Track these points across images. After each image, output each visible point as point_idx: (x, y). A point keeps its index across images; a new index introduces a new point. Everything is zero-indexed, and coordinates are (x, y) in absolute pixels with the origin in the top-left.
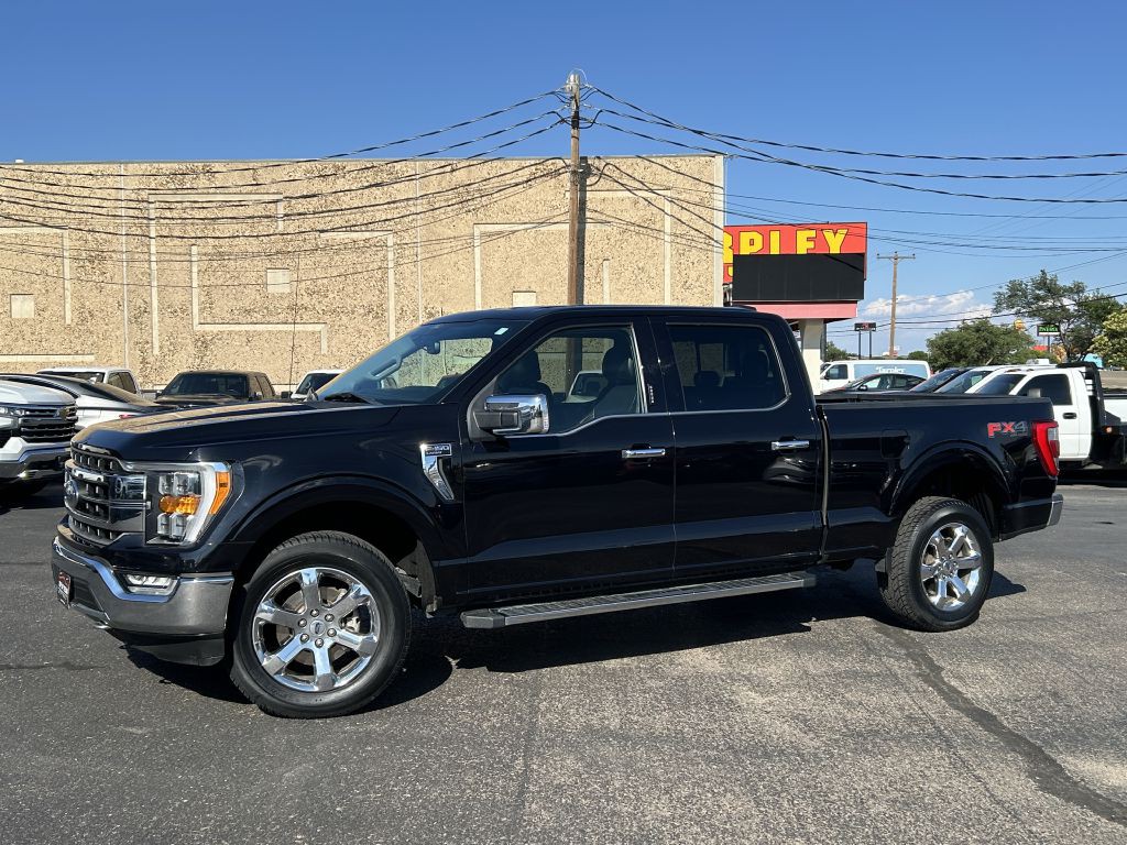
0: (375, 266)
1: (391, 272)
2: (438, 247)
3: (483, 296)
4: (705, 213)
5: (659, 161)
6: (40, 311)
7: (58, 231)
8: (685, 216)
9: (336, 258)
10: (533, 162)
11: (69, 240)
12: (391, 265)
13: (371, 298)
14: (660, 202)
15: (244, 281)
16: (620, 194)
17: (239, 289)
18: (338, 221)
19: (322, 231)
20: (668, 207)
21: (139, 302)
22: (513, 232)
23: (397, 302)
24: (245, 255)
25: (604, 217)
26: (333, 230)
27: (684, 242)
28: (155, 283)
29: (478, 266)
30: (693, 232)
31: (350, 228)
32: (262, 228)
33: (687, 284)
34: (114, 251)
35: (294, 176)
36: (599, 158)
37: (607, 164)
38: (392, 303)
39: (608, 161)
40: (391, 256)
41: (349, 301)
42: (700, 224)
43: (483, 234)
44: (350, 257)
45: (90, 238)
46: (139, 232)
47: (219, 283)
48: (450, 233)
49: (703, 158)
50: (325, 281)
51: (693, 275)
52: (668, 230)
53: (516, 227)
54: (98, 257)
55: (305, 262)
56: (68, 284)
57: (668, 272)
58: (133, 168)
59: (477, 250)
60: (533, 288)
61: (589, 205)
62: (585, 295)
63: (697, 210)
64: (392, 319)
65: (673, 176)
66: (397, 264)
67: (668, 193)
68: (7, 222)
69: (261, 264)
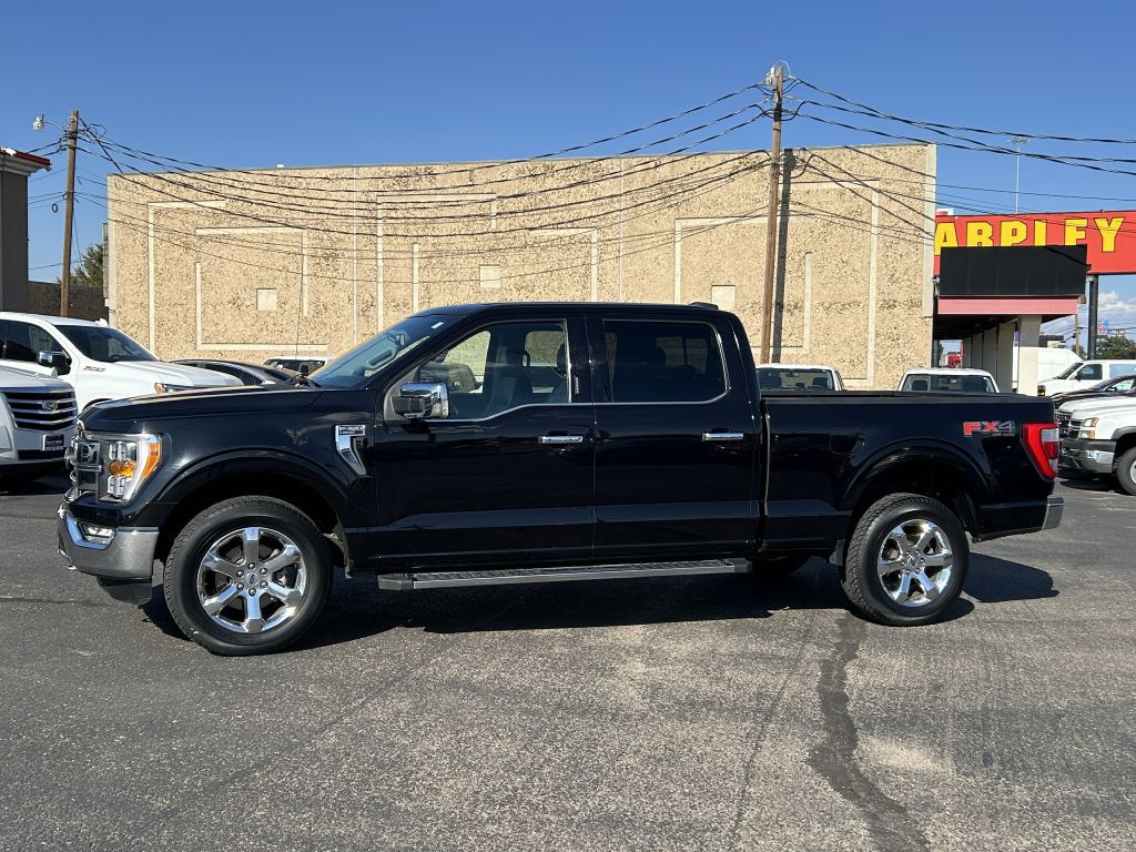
0: (580, 262)
1: (594, 268)
2: (639, 243)
3: (682, 291)
4: (915, 204)
5: (867, 151)
6: (282, 303)
7: (298, 230)
8: (894, 207)
9: (543, 255)
10: (736, 156)
11: (307, 239)
12: (594, 261)
13: (574, 293)
14: (867, 193)
15: (459, 277)
16: (825, 186)
17: (454, 284)
18: (546, 218)
19: (531, 229)
20: (876, 198)
21: (367, 297)
22: (714, 227)
23: (599, 296)
24: (460, 252)
25: (807, 210)
26: (541, 227)
27: (892, 233)
28: (381, 279)
29: (678, 261)
30: (902, 224)
31: (557, 225)
32: (477, 226)
33: (894, 279)
34: (345, 249)
35: (507, 176)
36: (804, 149)
37: (813, 155)
38: (595, 298)
39: (814, 152)
40: (594, 252)
42: (909, 215)
43: (684, 230)
44: (556, 254)
45: (325, 236)
46: (368, 231)
47: (438, 278)
48: (651, 229)
49: (914, 147)
50: (533, 277)
51: (901, 268)
52: (875, 222)
53: (717, 222)
54: (331, 255)
55: (513, 258)
56: (305, 280)
57: (873, 265)
58: (364, 171)
59: (678, 245)
60: (732, 282)
61: (793, 197)
62: (786, 289)
63: (906, 201)
65: (882, 167)
66: (601, 260)
67: (876, 185)
68: (256, 223)
69: (474, 261)
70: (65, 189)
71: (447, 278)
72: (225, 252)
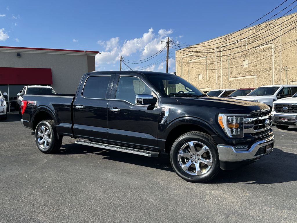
0: (268, 55)
1: (273, 57)
2: (286, 46)
6: (203, 78)
7: (206, 58)
9: (259, 55)
11: (208, 60)
12: (273, 54)
13: (267, 66)
15: (238, 65)
17: (237, 67)
18: (259, 43)
19: (256, 47)
21: (219, 74)
23: (274, 66)
24: (238, 57)
26: (258, 46)
28: (222, 68)
31: (262, 45)
32: (242, 49)
34: (215, 61)
35: (248, 32)
38: (273, 67)
40: (273, 51)
41: (262, 67)
44: (262, 54)
45: (211, 59)
46: (219, 56)
48: (290, 40)
50: (256, 62)
54: (212, 63)
55: (251, 57)
56: (207, 71)
58: (218, 39)
64: (273, 72)
66: (275, 54)
68: (198, 58)
69: (242, 59)
70: (167, 56)
71: (235, 66)
72: (193, 66)
